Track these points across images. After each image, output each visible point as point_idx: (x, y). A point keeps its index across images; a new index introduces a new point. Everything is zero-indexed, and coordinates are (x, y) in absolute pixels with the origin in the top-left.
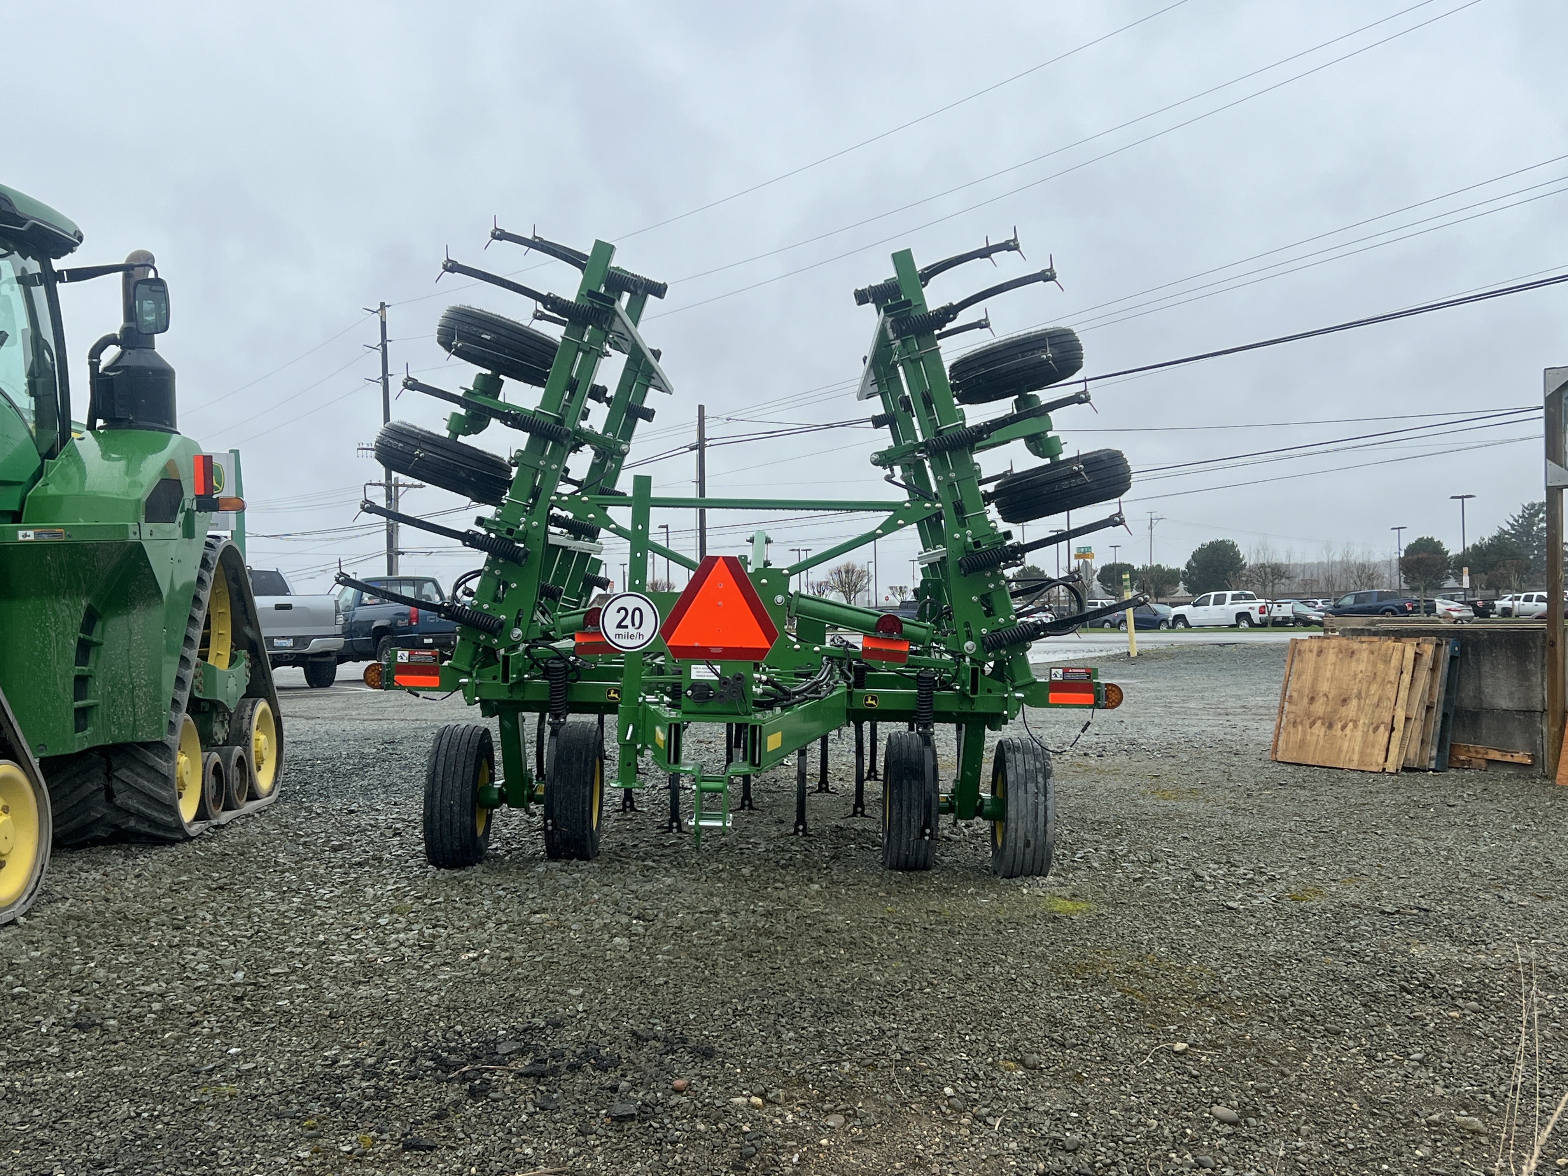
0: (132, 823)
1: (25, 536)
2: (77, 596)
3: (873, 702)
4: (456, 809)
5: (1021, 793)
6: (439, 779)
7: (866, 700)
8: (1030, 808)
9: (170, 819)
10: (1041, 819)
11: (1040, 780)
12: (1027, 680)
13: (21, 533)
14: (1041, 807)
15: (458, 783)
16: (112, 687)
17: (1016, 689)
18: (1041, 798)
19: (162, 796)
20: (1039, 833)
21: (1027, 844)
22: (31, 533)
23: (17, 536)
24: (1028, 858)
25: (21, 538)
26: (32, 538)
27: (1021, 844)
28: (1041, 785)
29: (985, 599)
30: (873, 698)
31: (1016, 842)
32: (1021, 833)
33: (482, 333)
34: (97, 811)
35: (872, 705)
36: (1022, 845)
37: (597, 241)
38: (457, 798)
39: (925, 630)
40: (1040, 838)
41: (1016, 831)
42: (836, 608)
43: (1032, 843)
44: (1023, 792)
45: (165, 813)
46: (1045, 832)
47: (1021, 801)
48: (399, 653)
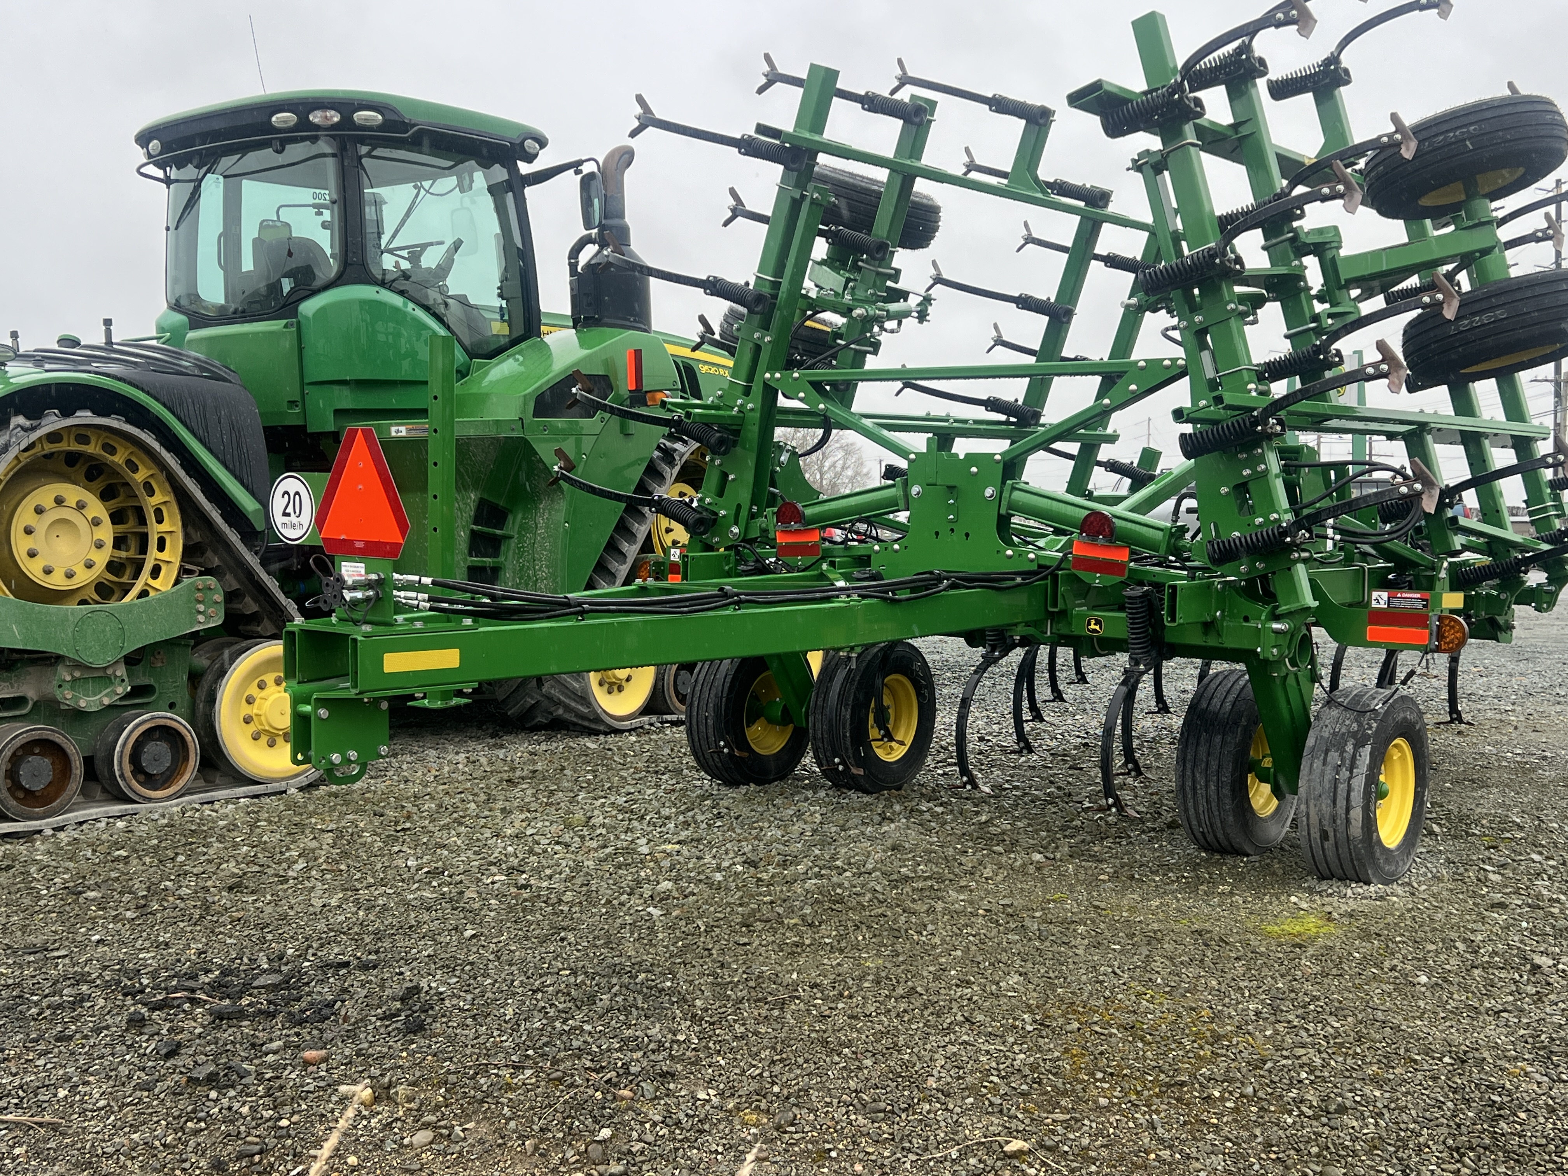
0: (560, 711)
1: (398, 431)
2: (465, 490)
3: (1097, 628)
5: (1317, 764)
6: (698, 688)
7: (1089, 624)
8: (1327, 785)
9: (586, 711)
10: (1341, 803)
11: (1350, 748)
12: (1294, 606)
13: (393, 429)
14: (1342, 787)
16: (520, 579)
17: (1277, 618)
18: (1345, 774)
19: (574, 687)
20: (1339, 822)
21: (1324, 836)
22: (403, 429)
23: (390, 433)
24: (1331, 854)
25: (393, 434)
26: (404, 434)
27: (1316, 834)
28: (1347, 756)
29: (1242, 488)
30: (1098, 622)
31: (1309, 830)
32: (1314, 820)
34: (532, 698)
35: (1095, 631)
36: (1318, 836)
37: (812, 65)
38: (711, 710)
39: (1161, 533)
40: (1341, 829)
41: (1308, 819)
42: (1055, 503)
43: (1331, 834)
44: (1321, 763)
45: (582, 704)
46: (1348, 821)
47: (1316, 776)
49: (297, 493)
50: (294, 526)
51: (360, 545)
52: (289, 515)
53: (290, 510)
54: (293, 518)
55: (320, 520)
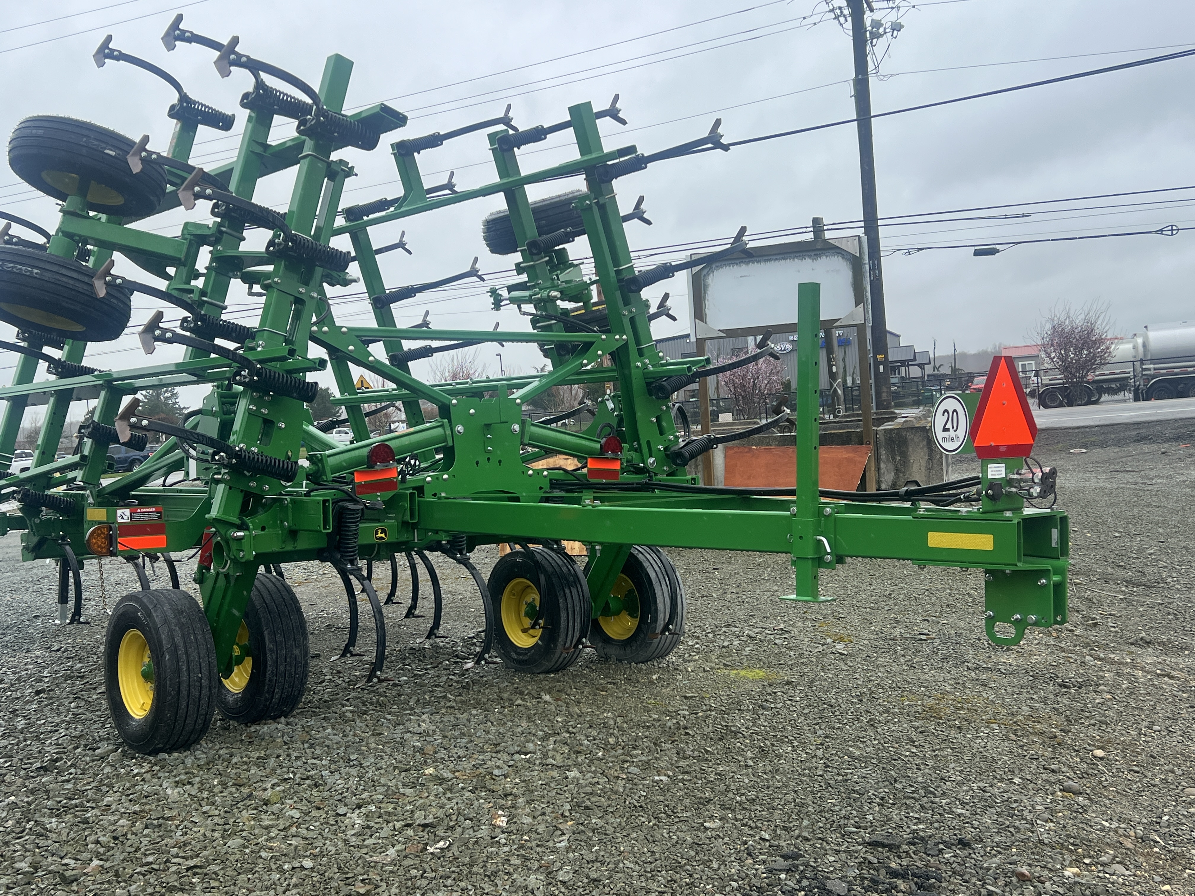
4: (205, 682)
6: (181, 651)
15: (203, 653)
33: (105, 149)
38: (205, 670)
48: (119, 512)
49: (955, 411)
50: (952, 440)
51: (1003, 449)
52: (948, 430)
53: (949, 425)
54: (952, 433)
55: (973, 432)
